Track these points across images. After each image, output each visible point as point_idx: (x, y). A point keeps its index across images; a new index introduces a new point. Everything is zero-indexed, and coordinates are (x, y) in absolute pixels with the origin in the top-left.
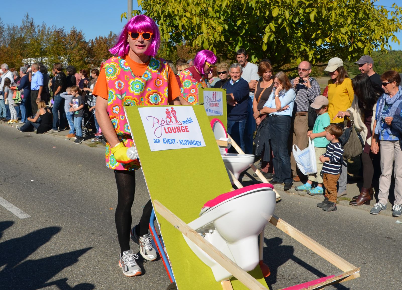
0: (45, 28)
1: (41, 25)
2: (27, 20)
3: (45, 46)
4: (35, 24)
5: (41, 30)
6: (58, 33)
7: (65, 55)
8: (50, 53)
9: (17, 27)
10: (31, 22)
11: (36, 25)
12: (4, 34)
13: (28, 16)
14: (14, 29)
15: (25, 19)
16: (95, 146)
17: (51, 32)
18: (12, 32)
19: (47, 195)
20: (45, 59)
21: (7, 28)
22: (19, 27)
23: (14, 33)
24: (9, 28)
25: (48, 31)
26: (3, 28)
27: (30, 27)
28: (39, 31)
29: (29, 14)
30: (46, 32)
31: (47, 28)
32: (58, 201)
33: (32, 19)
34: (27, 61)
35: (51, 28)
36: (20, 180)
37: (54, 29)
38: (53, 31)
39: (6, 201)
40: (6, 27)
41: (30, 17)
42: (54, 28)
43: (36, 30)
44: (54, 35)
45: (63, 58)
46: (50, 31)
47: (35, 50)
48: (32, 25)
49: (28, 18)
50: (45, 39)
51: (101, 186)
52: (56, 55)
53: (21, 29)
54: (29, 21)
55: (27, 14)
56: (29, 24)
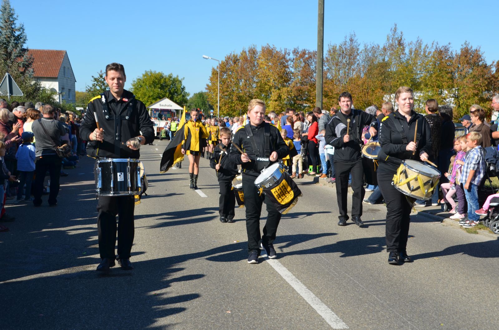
0: (420, 47)
1: (414, 42)
2: (394, 35)
3: (420, 75)
4: (405, 42)
5: (414, 50)
6: (441, 53)
7: (450, 87)
8: (426, 85)
9: (379, 46)
10: (400, 38)
11: (407, 43)
12: (358, 57)
13: (395, 29)
14: (374, 50)
15: (391, 34)
16: (476, 233)
17: (430, 53)
18: (370, 54)
19: (380, 299)
20: (418, 94)
21: (364, 48)
22: (381, 47)
23: (374, 56)
24: (366, 49)
25: (425, 52)
26: (358, 49)
27: (397, 46)
28: (411, 52)
29: (397, 26)
30: (422, 53)
31: (423, 47)
32: (394, 310)
33: (401, 33)
34: (390, 98)
35: (430, 46)
36: (346, 272)
37: (435, 48)
38: (433, 50)
39: (319, 300)
40: (361, 48)
41: (398, 31)
42: (434, 45)
43: (407, 51)
44: (433, 57)
45: (446, 92)
46: (428, 50)
47: (403, 81)
48: (400, 44)
49: (395, 32)
50: (419, 64)
51: (471, 296)
52: (436, 88)
53: (385, 49)
54: (397, 36)
55: (394, 26)
56: (397, 42)
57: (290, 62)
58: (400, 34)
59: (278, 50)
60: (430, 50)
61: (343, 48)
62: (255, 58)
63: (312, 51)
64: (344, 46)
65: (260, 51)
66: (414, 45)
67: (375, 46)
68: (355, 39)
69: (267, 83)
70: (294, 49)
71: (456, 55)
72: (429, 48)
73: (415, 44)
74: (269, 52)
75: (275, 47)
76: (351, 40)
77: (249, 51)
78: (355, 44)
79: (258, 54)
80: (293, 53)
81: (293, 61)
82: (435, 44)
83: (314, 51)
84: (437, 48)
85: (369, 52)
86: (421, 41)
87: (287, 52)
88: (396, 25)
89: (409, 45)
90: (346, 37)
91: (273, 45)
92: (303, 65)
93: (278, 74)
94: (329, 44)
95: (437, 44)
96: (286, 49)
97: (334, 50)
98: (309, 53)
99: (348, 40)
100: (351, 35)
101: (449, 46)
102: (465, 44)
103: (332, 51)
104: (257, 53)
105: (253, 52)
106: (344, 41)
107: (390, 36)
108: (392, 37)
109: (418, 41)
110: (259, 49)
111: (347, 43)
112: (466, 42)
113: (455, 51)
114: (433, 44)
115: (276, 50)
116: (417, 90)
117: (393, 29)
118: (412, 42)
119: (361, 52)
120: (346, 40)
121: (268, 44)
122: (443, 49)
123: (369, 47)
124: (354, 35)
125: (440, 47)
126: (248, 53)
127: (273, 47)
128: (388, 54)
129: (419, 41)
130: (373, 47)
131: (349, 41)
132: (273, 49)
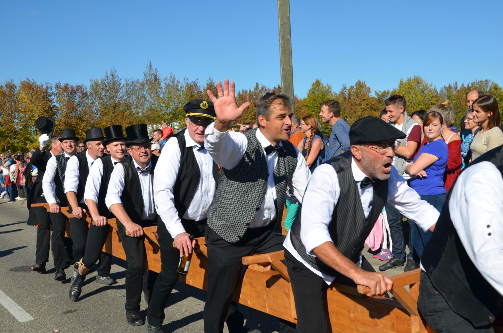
57: (53, 97)
58: (154, 70)
59: (39, 84)
60: (182, 85)
61: (106, 82)
62: (14, 92)
63: (75, 86)
64: (106, 81)
65: (19, 86)
66: (168, 80)
67: (134, 81)
68: (116, 74)
69: (32, 118)
70: (56, 84)
71: (204, 89)
72: (180, 83)
73: (169, 78)
74: (29, 87)
75: (35, 81)
76: (113, 76)
77: (6, 86)
78: (117, 79)
79: (18, 88)
80: (55, 87)
81: (56, 96)
82: (186, 80)
83: (77, 86)
84: (187, 83)
85: (130, 87)
86: (174, 77)
87: (49, 86)
88: (150, 62)
89: (165, 80)
90: (107, 72)
91: (34, 80)
92: (66, 99)
93: (43, 108)
94: (91, 79)
95: (187, 79)
96: (47, 84)
97: (97, 84)
98: (72, 87)
99: (109, 74)
100: (112, 71)
101: (197, 81)
102: (209, 79)
103: (94, 86)
104: (16, 88)
105: (11, 87)
106: (106, 75)
107: (146, 72)
108: (149, 73)
109: (171, 77)
110: (18, 84)
111: (109, 78)
112: (210, 78)
113: (202, 86)
114: (185, 79)
115: (37, 84)
116: (177, 119)
117: (148, 66)
118: (167, 77)
119: (123, 86)
120: (108, 75)
121: (27, 79)
122: (192, 84)
123: (129, 82)
124: (114, 71)
125: (190, 82)
126: (5, 87)
127: (33, 81)
128: (147, 88)
129: (173, 77)
130: (133, 82)
131: (111, 77)
132: (32, 83)
